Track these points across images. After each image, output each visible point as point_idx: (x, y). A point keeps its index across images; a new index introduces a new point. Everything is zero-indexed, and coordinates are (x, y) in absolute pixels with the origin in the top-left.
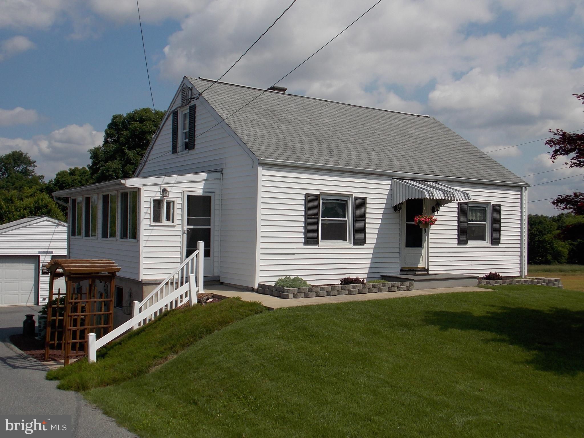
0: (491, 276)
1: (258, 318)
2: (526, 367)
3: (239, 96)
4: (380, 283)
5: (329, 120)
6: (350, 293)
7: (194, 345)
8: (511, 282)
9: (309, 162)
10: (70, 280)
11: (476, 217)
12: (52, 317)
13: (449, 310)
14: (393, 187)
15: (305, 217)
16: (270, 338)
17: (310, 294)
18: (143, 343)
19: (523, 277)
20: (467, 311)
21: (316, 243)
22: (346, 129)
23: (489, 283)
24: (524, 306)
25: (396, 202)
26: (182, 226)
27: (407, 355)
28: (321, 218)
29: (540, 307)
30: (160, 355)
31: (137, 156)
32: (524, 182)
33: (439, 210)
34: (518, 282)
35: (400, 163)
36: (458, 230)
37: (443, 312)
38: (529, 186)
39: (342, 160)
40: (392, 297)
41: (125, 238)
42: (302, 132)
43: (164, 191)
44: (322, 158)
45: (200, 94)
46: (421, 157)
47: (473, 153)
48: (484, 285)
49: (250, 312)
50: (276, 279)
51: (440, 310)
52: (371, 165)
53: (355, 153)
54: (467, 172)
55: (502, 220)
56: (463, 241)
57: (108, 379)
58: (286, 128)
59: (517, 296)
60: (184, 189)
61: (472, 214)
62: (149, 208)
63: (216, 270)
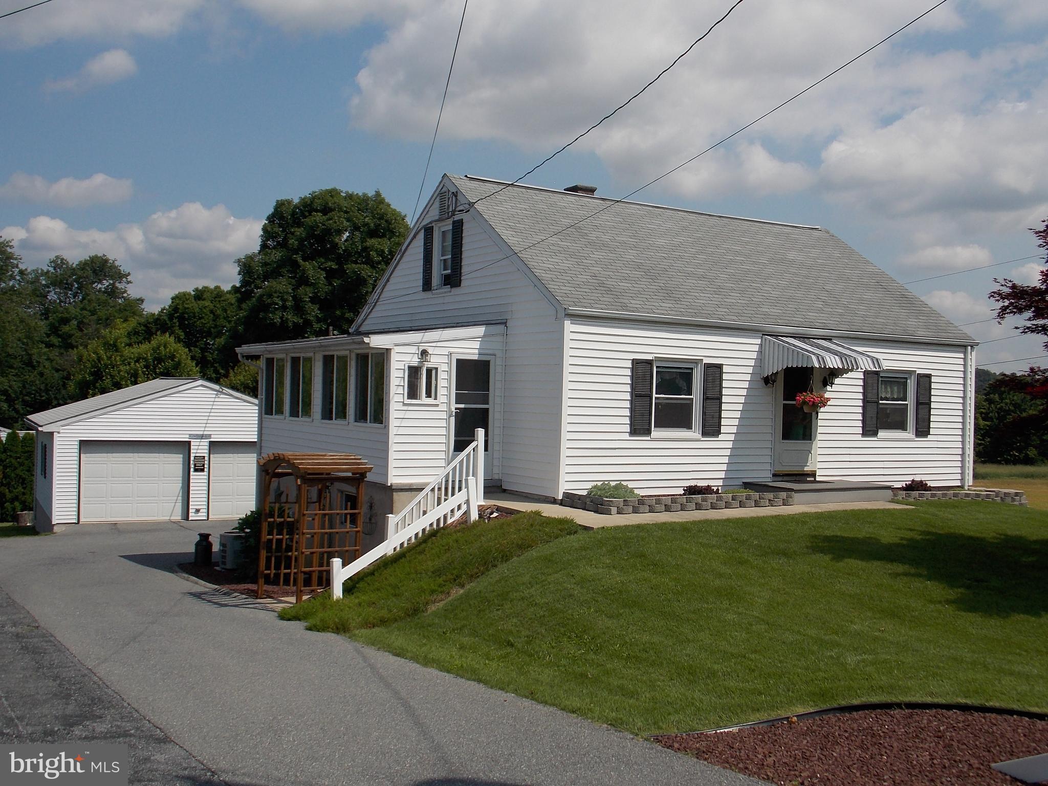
0: (913, 486)
1: (573, 541)
2: (944, 606)
3: (526, 204)
4: (743, 494)
5: (665, 241)
6: (698, 507)
7: (487, 576)
8: (944, 495)
9: (639, 312)
10: (305, 484)
11: (892, 393)
12: (268, 535)
13: (846, 535)
14: (763, 349)
15: (632, 394)
16: (595, 567)
17: (642, 508)
18: (409, 574)
19: (966, 488)
20: (872, 536)
21: (648, 432)
22: (690, 255)
23: (910, 496)
24: (957, 531)
25: (768, 372)
26: (449, 404)
27: (787, 590)
28: (654, 395)
29: (982, 533)
30: (440, 590)
31: (318, 272)
32: (970, 338)
33: (834, 384)
34: (955, 495)
35: (775, 311)
36: (864, 414)
37: (837, 536)
38: (977, 344)
39: (686, 307)
40: (762, 515)
41: (362, 421)
42: (624, 262)
43: (424, 353)
44: (657, 304)
45: (472, 205)
46: (806, 299)
47: (890, 290)
48: (901, 499)
49: (559, 532)
50: (589, 486)
51: (832, 534)
52: (730, 314)
53: (706, 295)
54: (878, 323)
55: (933, 399)
56: (870, 431)
57: (374, 618)
58: (601, 257)
59: (950, 516)
60: (452, 350)
61: (886, 388)
62: (402, 379)
63: (496, 471)
